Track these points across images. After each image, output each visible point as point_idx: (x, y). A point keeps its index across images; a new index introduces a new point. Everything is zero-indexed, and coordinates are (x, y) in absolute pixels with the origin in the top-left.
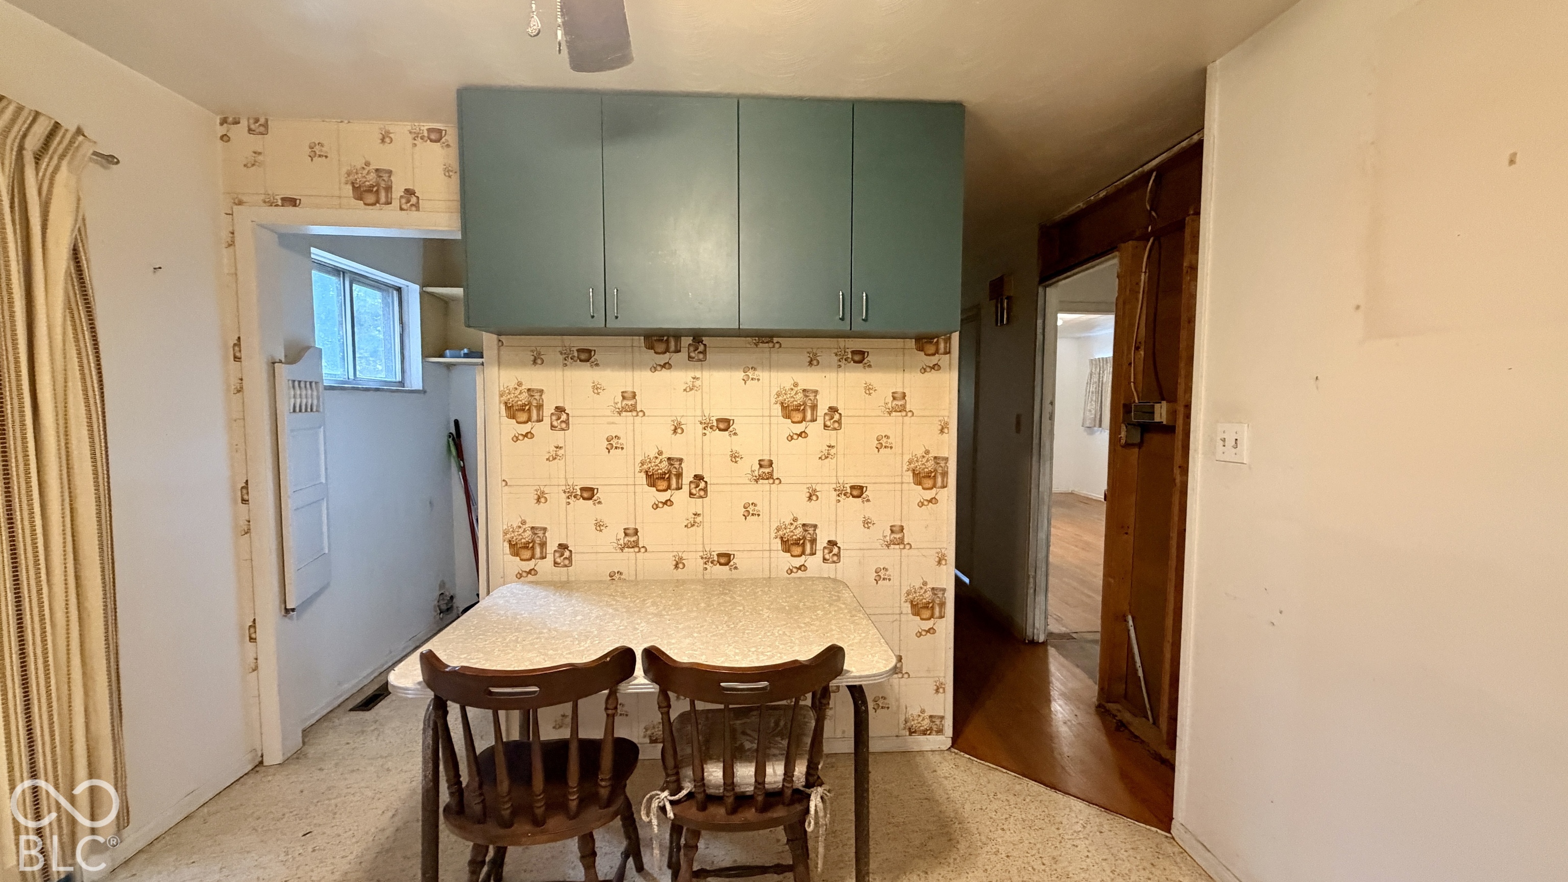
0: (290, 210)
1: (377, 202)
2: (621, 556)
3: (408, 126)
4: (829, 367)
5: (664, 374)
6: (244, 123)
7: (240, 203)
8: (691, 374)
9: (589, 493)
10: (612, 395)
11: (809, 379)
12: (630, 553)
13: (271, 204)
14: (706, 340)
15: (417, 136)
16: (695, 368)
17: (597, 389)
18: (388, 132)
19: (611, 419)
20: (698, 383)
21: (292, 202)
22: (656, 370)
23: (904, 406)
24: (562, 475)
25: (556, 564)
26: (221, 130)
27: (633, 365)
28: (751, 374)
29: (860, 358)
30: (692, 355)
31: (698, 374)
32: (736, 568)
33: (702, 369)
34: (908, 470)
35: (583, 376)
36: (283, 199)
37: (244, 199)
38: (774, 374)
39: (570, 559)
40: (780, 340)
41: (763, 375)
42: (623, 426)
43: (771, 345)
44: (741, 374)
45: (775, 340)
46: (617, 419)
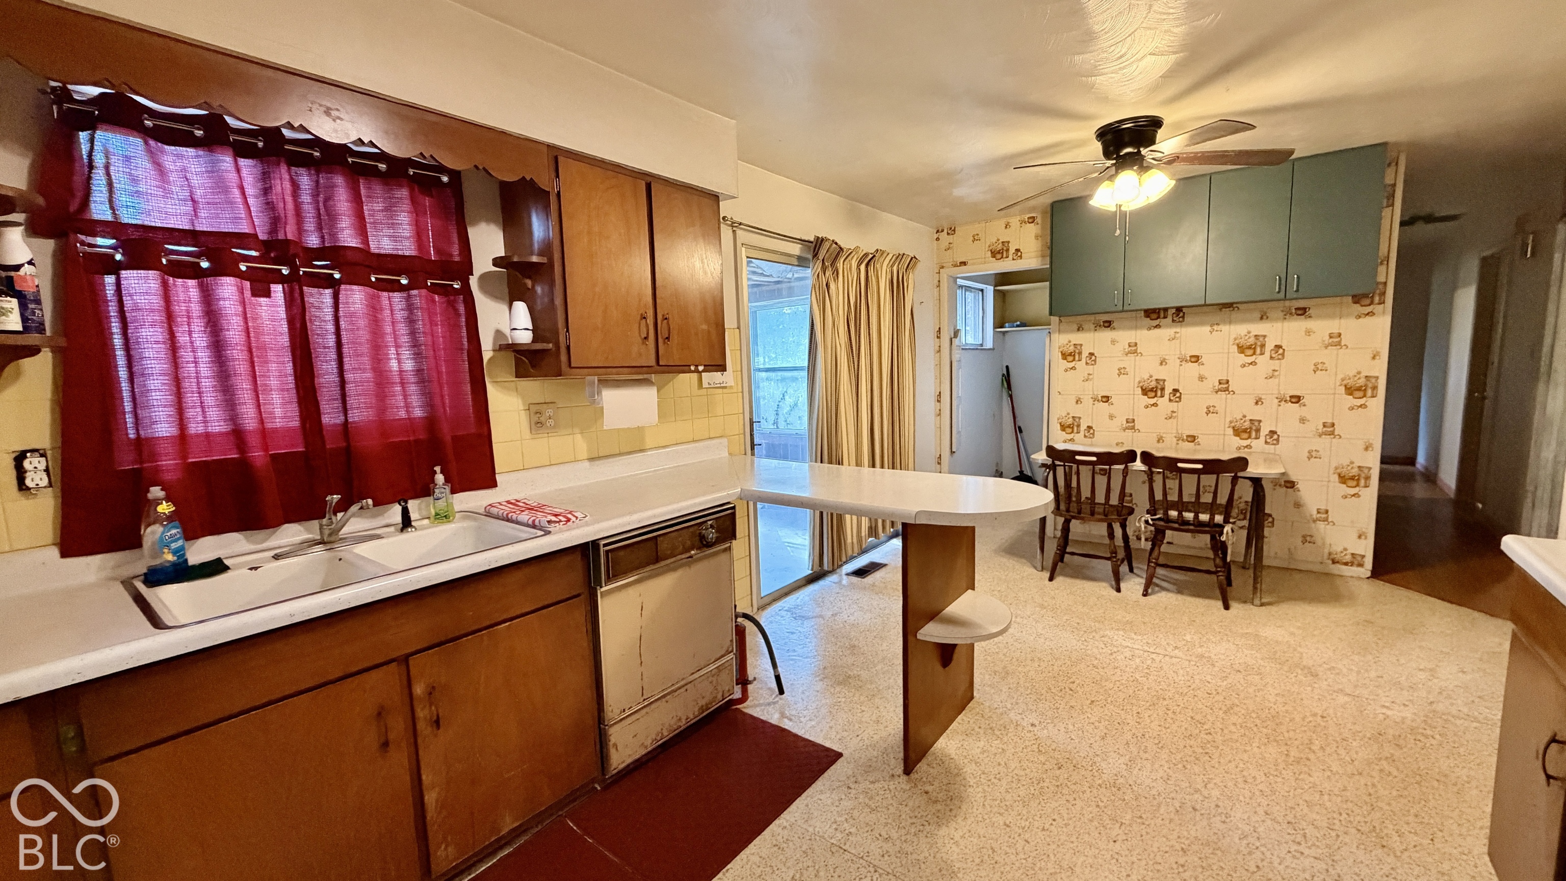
0: (963, 267)
1: (1002, 257)
2: (1123, 434)
3: (1019, 218)
4: (1276, 320)
5: (1157, 331)
6: (945, 231)
7: (942, 267)
8: (1174, 330)
9: (1106, 399)
10: (1123, 345)
11: (1259, 328)
12: (1129, 433)
13: (955, 266)
14: (1184, 310)
15: (1023, 222)
16: (1176, 327)
17: (1113, 342)
18: (1008, 223)
19: (1122, 358)
20: (1177, 335)
21: (964, 263)
22: (1150, 329)
23: (1340, 342)
24: (1091, 389)
25: (1085, 436)
26: (936, 236)
27: (1136, 328)
28: (1215, 327)
29: (1302, 312)
30: (1175, 319)
31: (1178, 330)
32: (1199, 444)
33: (1181, 326)
34: (1341, 385)
35: (1106, 335)
36: (961, 263)
37: (944, 265)
38: (1233, 327)
39: (1093, 434)
40: (1238, 305)
41: (1225, 328)
42: (1129, 362)
43: (1231, 309)
44: (1208, 328)
45: (1235, 306)
46: (1125, 358)
